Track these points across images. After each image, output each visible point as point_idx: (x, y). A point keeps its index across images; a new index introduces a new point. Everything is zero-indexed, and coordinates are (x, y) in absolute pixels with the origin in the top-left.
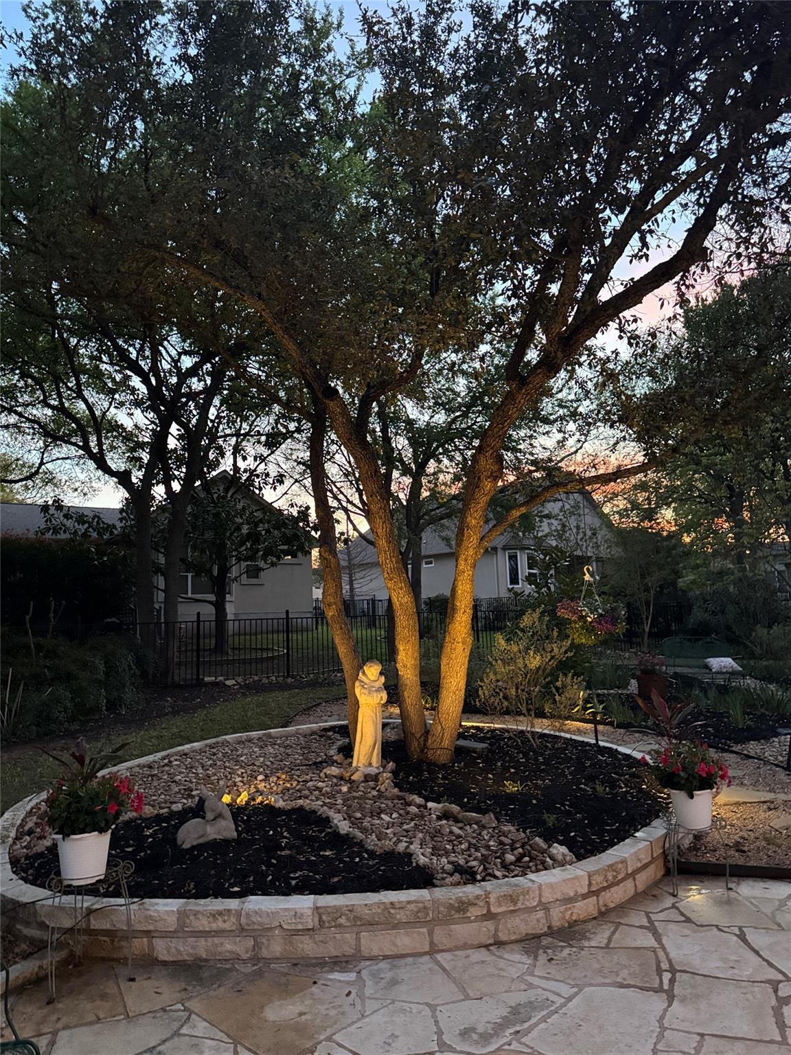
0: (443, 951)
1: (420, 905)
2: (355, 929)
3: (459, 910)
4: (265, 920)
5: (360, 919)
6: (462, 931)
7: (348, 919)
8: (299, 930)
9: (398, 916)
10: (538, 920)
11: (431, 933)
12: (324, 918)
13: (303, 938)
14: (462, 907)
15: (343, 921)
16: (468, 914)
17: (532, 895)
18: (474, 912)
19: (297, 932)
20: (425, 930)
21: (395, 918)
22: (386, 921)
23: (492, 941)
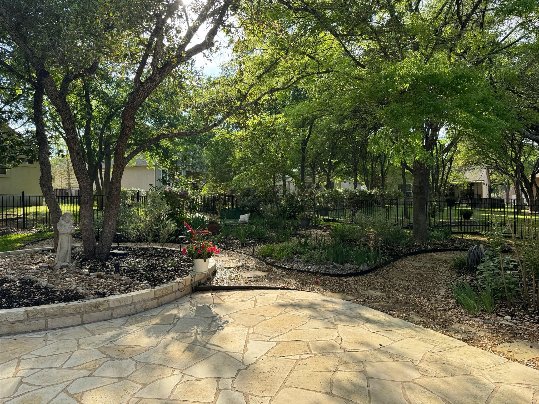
0: (87, 323)
1: (77, 306)
2: (46, 318)
3: (95, 307)
5: (48, 314)
6: (96, 315)
7: (42, 314)
10: (131, 309)
11: (82, 317)
12: (30, 315)
13: (19, 324)
14: (97, 306)
15: (39, 315)
16: (100, 308)
17: (129, 300)
18: (101, 308)
19: (15, 322)
20: (79, 316)
21: (65, 312)
22: (61, 314)
23: (110, 318)
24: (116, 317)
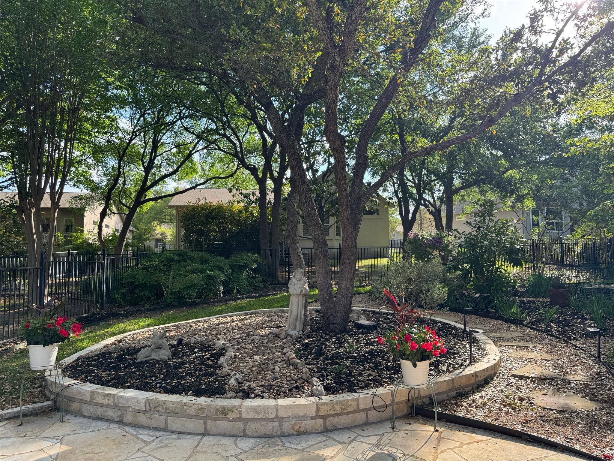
0: (212, 435)
1: (200, 406)
2: (166, 414)
3: (222, 413)
4: (124, 402)
5: (169, 409)
6: (223, 425)
7: (163, 408)
8: (139, 410)
9: (188, 411)
10: (273, 427)
11: (205, 423)
12: (151, 405)
13: (141, 414)
14: (224, 411)
15: (160, 408)
16: (228, 416)
17: (271, 411)
18: (231, 416)
20: (202, 421)
21: (186, 411)
22: (182, 413)
23: (242, 434)
24: (250, 434)
